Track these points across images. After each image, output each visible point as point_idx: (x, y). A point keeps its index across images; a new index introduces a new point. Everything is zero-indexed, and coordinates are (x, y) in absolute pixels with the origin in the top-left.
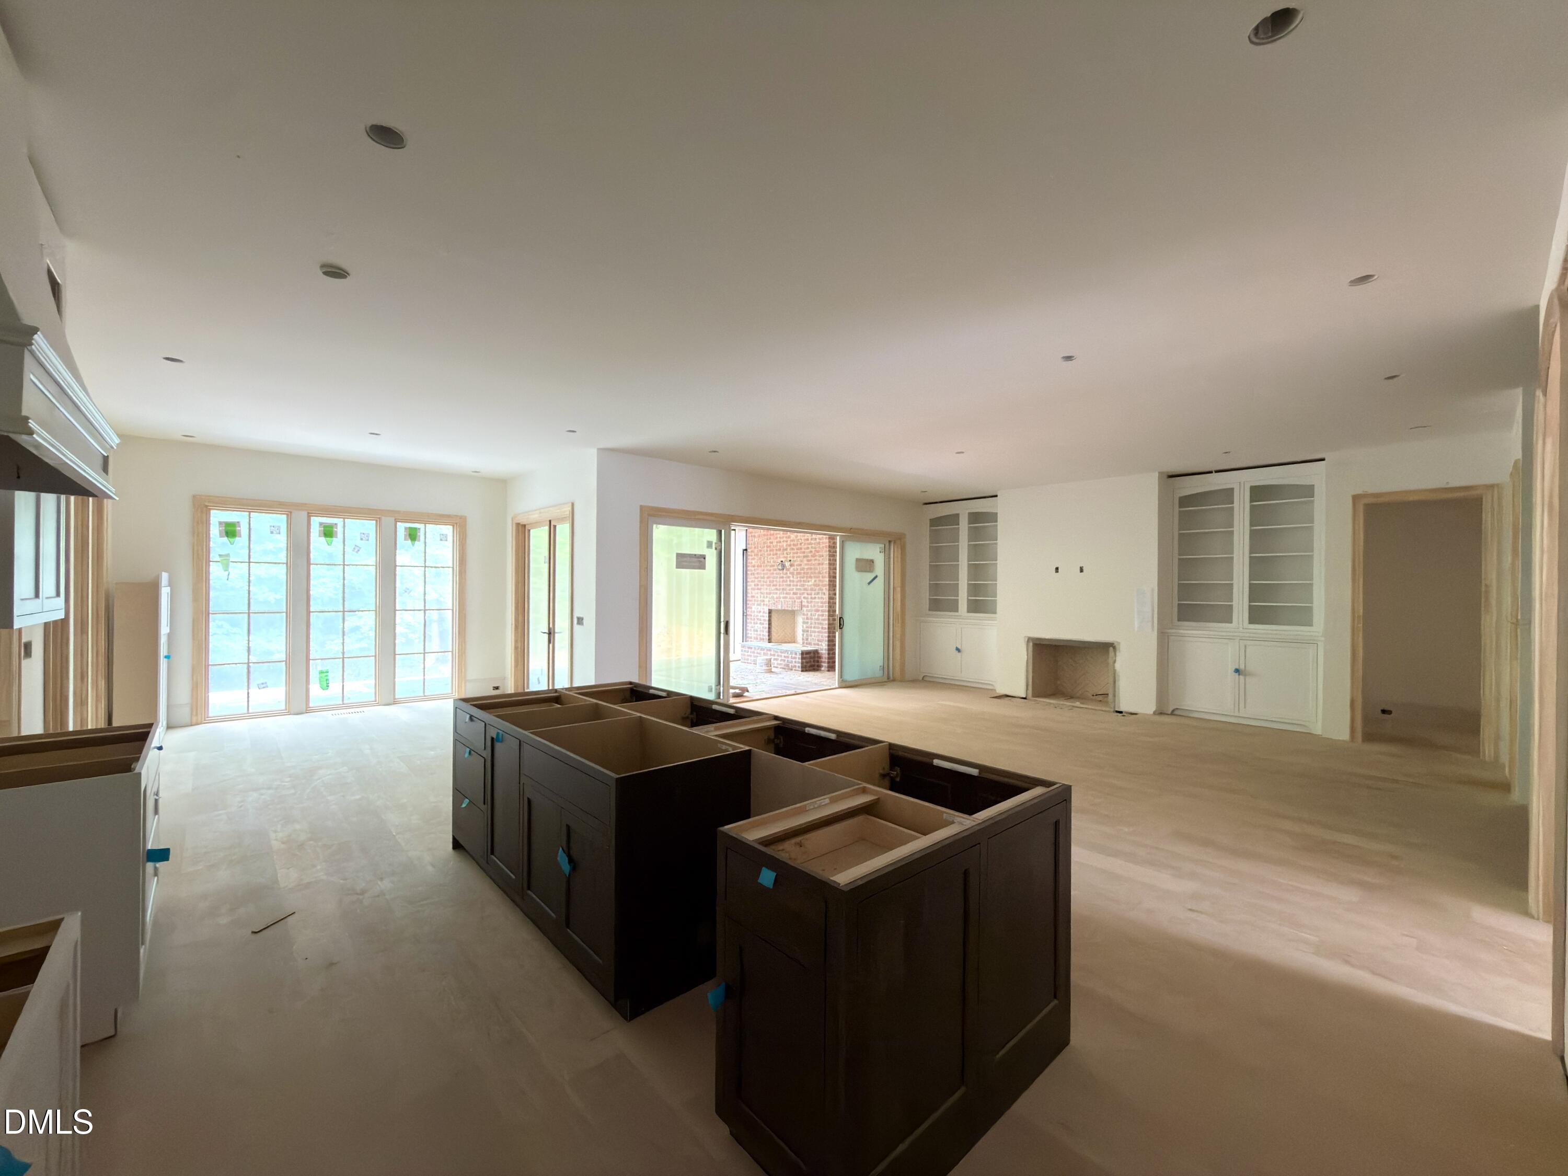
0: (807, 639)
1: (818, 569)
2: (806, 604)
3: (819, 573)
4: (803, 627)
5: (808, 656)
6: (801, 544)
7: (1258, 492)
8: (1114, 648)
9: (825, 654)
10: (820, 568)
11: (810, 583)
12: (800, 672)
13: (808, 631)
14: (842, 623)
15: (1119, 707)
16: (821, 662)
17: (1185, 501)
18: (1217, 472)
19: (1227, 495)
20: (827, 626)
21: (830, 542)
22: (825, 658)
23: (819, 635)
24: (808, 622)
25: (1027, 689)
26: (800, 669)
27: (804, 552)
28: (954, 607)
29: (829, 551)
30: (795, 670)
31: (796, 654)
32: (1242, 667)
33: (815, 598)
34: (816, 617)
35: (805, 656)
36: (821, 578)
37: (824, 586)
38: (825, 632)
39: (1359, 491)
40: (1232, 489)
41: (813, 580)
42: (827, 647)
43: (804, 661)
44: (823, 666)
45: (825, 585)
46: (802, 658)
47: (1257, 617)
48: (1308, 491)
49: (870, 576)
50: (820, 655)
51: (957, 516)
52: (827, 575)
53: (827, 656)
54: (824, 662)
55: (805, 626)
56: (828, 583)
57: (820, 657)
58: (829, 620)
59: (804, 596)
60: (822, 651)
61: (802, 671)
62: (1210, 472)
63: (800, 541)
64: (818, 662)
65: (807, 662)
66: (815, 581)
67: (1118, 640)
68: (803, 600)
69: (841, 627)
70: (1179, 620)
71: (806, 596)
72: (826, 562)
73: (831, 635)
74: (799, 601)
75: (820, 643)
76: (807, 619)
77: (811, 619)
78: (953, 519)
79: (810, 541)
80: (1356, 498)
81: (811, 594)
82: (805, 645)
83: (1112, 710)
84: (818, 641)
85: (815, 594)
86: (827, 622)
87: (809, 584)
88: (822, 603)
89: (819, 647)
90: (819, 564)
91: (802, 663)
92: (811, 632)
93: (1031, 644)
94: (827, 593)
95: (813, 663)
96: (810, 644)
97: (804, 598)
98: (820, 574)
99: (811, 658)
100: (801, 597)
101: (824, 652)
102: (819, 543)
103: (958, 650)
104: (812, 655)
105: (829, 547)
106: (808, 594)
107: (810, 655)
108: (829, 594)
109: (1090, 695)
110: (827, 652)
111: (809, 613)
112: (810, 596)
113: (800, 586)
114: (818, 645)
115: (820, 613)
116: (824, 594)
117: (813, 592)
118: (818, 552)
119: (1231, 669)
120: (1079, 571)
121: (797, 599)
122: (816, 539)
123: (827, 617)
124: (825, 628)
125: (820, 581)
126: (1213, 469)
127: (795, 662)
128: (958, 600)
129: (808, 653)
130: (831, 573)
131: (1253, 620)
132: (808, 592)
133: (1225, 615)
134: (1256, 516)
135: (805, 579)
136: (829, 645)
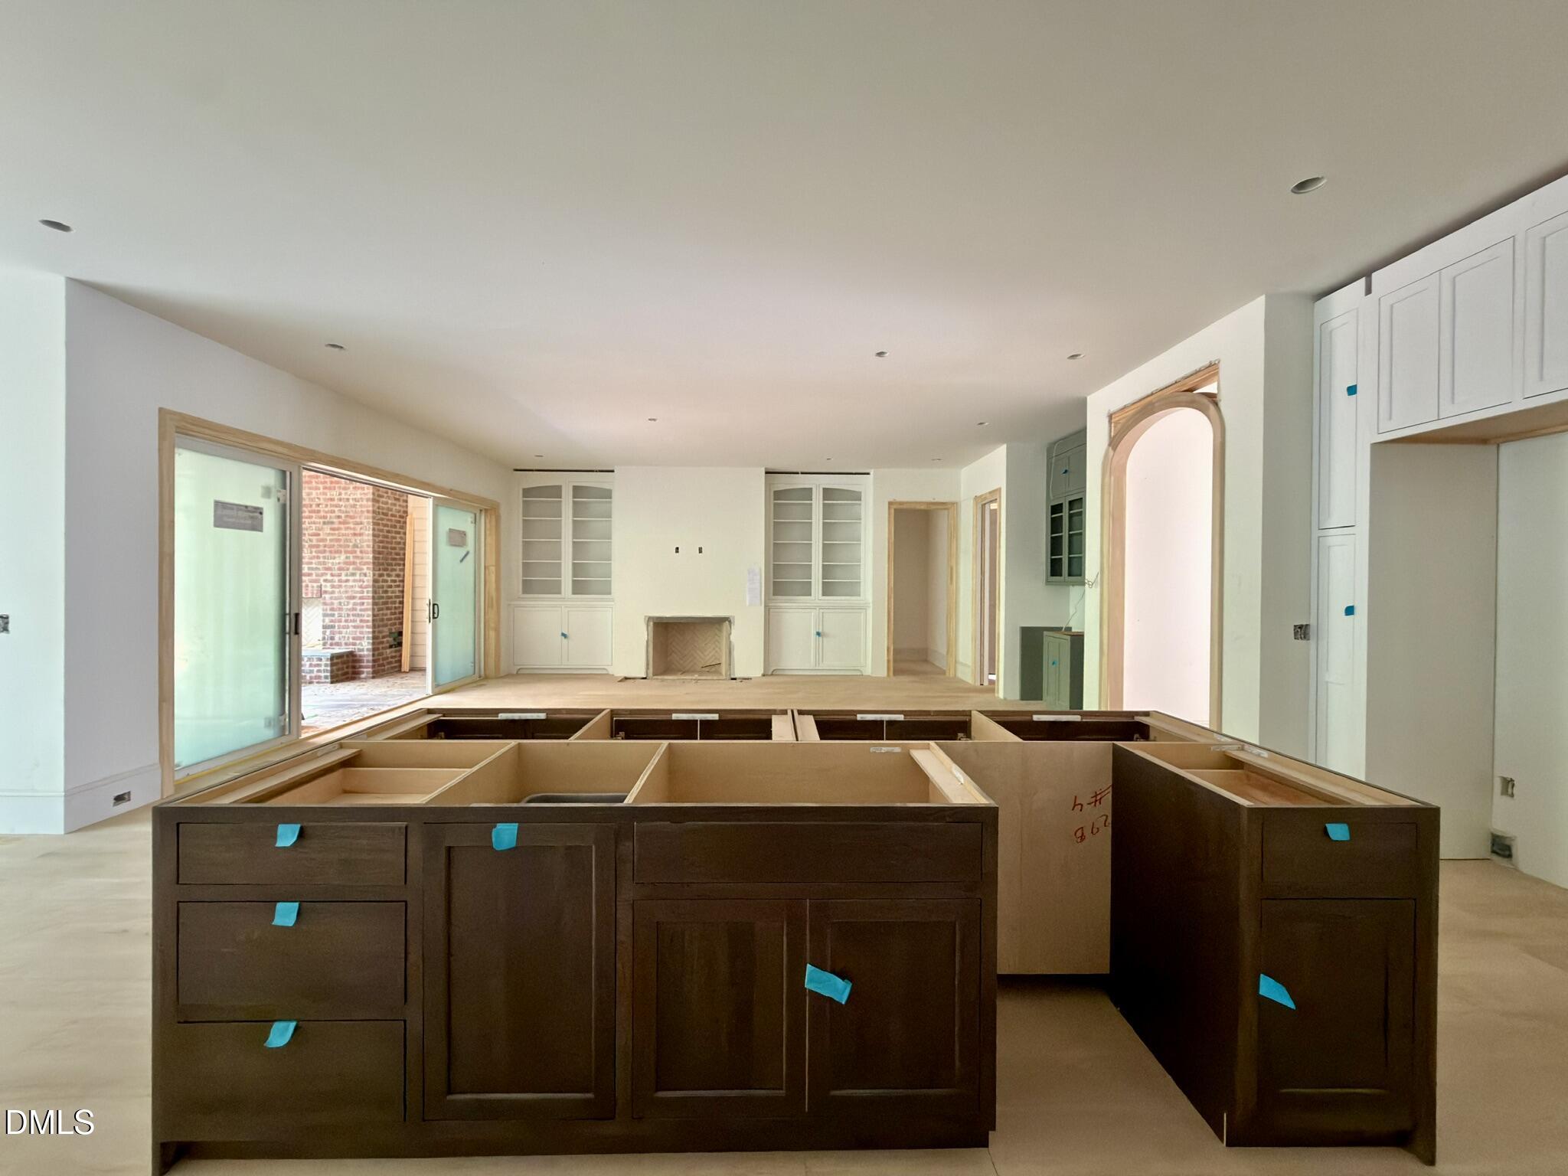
0: (332, 638)
1: (354, 541)
2: (329, 589)
3: (355, 546)
4: (324, 621)
5: (339, 660)
6: (318, 505)
7: (828, 493)
8: (730, 621)
9: (368, 655)
10: (355, 540)
11: (337, 561)
12: (329, 685)
13: (333, 627)
14: (436, 611)
15: (734, 674)
16: (361, 667)
17: (779, 495)
18: (802, 473)
19: (807, 493)
20: (370, 619)
21: (373, 506)
22: (368, 661)
23: (356, 632)
24: (333, 615)
25: (647, 668)
26: (329, 680)
27: (325, 517)
28: (555, 588)
29: (374, 518)
30: (318, 683)
31: (321, 660)
32: (820, 631)
33: (347, 581)
34: (350, 606)
35: (335, 661)
36: (358, 554)
37: (364, 565)
38: (368, 627)
39: (892, 500)
40: (811, 489)
41: (343, 557)
42: (370, 647)
43: (334, 668)
44: (363, 673)
45: (367, 563)
46: (332, 665)
47: (828, 589)
48: (856, 496)
49: (462, 552)
50: (358, 658)
51: (559, 488)
52: (371, 549)
53: (371, 658)
54: (367, 667)
55: (327, 620)
56: (371, 561)
57: (360, 661)
58: (373, 609)
59: (324, 578)
60: (362, 653)
61: (332, 683)
62: (798, 473)
63: (317, 500)
64: (354, 667)
65: (338, 670)
66: (347, 558)
67: (733, 615)
68: (323, 584)
69: (436, 616)
70: (774, 595)
71: (329, 577)
72: (367, 532)
73: (376, 630)
74: (315, 585)
75: (358, 642)
76: (332, 609)
77: (340, 609)
78: (556, 491)
79: (336, 502)
80: (890, 504)
81: (340, 575)
82: (328, 646)
83: (728, 677)
84: (354, 638)
85: (347, 575)
86: (370, 613)
87: (334, 561)
88: (361, 587)
89: (356, 647)
90: (355, 534)
91: (332, 671)
92: (339, 628)
93: (651, 624)
94: (370, 573)
95: (346, 670)
96: (338, 644)
97: (325, 581)
98: (357, 547)
99: (343, 663)
100: (319, 580)
101: (366, 653)
102: (354, 506)
103: (564, 635)
104: (345, 658)
105: (374, 512)
106: (332, 575)
107: (343, 659)
108: (374, 575)
109: (699, 669)
110: (371, 653)
111: (336, 602)
112: (336, 579)
113: (315, 564)
114: (354, 644)
115: (358, 601)
116: (365, 575)
117: (344, 573)
118: (351, 517)
119: (813, 632)
120: (698, 551)
121: (310, 582)
122: (348, 500)
123: (370, 607)
124: (368, 621)
125: (357, 557)
126: (800, 471)
127: (319, 671)
128: (560, 580)
129: (340, 656)
130: (376, 547)
131: (824, 594)
132: (334, 572)
133: (806, 590)
134: (828, 511)
135: (327, 554)
136: (373, 644)
